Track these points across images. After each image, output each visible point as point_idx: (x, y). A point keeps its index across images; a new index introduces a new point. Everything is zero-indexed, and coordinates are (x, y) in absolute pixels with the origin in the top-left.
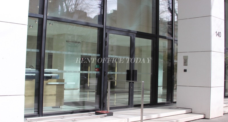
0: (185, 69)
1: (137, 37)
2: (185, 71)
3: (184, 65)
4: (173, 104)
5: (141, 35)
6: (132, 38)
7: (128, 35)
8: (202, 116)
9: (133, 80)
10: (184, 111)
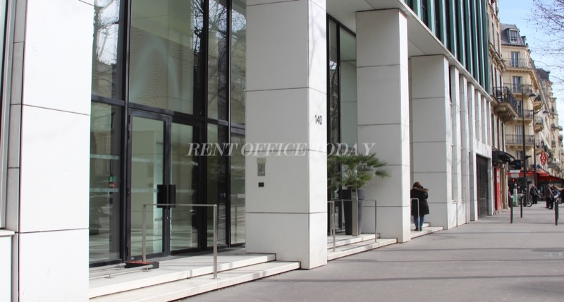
0: (261, 181)
1: (174, 121)
2: (261, 185)
3: (258, 175)
4: (230, 248)
5: (180, 118)
6: (167, 124)
7: (159, 119)
8: (296, 265)
9: (169, 203)
10: (265, 258)
